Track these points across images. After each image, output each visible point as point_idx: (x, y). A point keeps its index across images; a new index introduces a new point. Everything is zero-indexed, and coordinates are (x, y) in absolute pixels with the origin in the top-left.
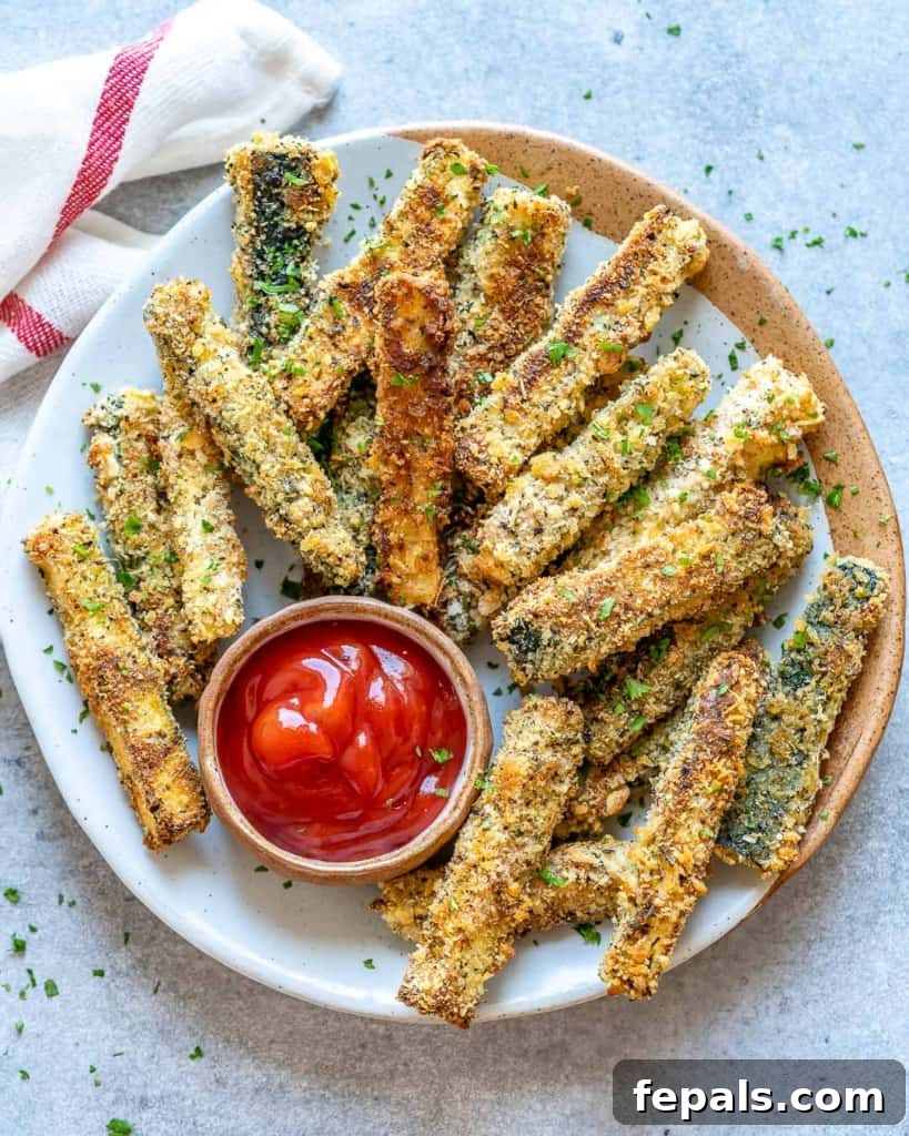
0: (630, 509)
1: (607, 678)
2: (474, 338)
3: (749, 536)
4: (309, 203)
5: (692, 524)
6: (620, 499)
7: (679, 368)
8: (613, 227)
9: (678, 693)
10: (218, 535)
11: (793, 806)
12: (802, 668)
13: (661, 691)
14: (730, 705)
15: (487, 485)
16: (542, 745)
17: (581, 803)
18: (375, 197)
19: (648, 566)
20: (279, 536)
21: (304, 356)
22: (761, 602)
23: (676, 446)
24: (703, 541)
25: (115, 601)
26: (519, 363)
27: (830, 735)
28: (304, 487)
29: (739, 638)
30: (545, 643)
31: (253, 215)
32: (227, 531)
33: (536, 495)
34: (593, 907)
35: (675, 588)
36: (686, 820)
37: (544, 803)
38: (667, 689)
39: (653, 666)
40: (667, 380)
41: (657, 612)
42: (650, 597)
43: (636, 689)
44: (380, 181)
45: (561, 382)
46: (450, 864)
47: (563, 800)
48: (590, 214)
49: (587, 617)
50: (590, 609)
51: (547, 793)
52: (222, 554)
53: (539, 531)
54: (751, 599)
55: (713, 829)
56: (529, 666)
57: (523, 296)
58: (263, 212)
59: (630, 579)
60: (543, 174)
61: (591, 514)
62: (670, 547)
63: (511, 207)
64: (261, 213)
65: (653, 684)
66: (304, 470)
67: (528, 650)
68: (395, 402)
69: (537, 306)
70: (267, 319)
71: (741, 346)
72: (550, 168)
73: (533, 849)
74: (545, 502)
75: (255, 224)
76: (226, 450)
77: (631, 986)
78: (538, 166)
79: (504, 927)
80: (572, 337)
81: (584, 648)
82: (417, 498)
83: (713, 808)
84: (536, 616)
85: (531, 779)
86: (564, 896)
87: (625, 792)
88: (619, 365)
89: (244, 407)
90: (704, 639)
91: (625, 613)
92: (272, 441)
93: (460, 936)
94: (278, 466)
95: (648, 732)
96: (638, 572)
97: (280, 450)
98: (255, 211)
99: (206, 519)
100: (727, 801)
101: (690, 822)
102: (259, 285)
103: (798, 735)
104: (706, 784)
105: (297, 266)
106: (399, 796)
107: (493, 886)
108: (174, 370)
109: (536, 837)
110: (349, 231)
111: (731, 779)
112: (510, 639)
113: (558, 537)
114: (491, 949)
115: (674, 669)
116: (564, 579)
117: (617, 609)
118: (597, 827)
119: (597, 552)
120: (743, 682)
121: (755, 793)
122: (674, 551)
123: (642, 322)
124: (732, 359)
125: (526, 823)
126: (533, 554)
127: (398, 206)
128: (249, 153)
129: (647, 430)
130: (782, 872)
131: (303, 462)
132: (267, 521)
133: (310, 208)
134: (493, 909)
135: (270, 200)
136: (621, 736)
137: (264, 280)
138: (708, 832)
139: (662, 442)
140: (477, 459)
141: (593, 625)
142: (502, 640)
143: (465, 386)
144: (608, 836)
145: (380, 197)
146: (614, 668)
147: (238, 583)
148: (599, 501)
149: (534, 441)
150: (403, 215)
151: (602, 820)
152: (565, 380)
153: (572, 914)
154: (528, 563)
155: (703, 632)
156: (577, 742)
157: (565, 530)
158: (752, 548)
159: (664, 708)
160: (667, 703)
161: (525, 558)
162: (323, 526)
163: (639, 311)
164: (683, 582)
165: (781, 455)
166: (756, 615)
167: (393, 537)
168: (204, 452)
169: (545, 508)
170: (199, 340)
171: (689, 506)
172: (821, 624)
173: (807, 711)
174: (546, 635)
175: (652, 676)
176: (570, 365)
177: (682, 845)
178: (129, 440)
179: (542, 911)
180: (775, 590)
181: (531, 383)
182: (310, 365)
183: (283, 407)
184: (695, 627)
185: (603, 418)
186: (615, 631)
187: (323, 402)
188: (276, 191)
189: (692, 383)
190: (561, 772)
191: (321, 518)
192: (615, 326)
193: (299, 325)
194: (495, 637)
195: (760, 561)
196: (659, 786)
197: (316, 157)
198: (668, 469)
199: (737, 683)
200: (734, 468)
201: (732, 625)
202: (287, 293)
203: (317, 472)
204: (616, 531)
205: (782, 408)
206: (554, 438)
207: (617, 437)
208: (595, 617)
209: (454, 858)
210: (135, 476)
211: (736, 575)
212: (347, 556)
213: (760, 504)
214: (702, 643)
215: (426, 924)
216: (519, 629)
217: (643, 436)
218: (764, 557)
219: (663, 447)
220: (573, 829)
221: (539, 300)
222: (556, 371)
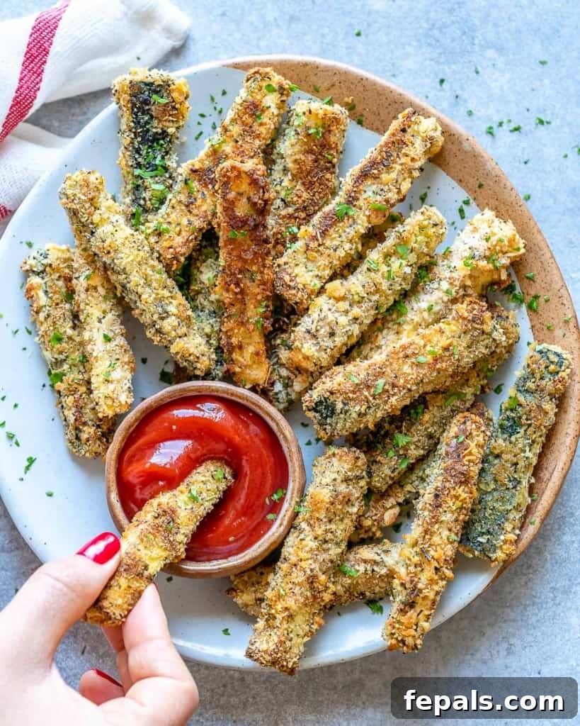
0: (394, 316)
1: (382, 433)
2: (285, 203)
3: (476, 333)
4: (170, 115)
5: (436, 327)
6: (388, 310)
7: (425, 220)
8: (378, 124)
9: (431, 441)
10: (114, 343)
11: (511, 516)
12: (515, 422)
13: (419, 441)
14: (466, 449)
15: (296, 303)
16: (339, 481)
17: (366, 518)
18: (215, 108)
19: (407, 356)
20: (156, 343)
21: (169, 220)
22: (485, 377)
23: (424, 273)
24: (445, 338)
26: (316, 219)
27: (535, 467)
28: (172, 309)
29: (471, 402)
30: (339, 411)
31: (132, 124)
32: (121, 341)
33: (330, 310)
34: (377, 589)
35: (426, 371)
36: (438, 530)
37: (342, 520)
38: (423, 439)
39: (413, 424)
40: (417, 228)
41: (414, 388)
42: (409, 378)
43: (402, 440)
44: (218, 97)
45: (345, 232)
46: (279, 563)
47: (354, 517)
48: (362, 115)
49: (366, 393)
50: (368, 387)
51: (343, 513)
52: (118, 357)
53: (332, 334)
54: (478, 375)
55: (457, 534)
56: (328, 427)
57: (317, 173)
58: (139, 122)
59: (395, 366)
60: (329, 89)
61: (368, 321)
62: (422, 343)
63: (307, 113)
64: (137, 123)
65: (413, 436)
66: (172, 297)
67: (327, 416)
68: (232, 249)
69: (327, 180)
70: (144, 195)
71: (467, 203)
72: (333, 85)
73: (335, 551)
74: (337, 315)
75: (134, 130)
76: (118, 286)
77: (404, 644)
78: (325, 84)
79: (317, 606)
80: (351, 200)
81: (365, 414)
82: (249, 314)
83: (456, 520)
84: (332, 393)
85: (332, 504)
86: (357, 582)
87: (397, 510)
88: (383, 219)
89: (129, 256)
90: (447, 404)
91: (393, 389)
92: (149, 279)
93: (287, 613)
94: (154, 296)
95: (411, 468)
96: (401, 361)
97: (154, 284)
98: (133, 122)
99: (106, 333)
100: (466, 515)
101: (440, 530)
102: (137, 172)
103: (513, 468)
104: (451, 504)
105: (163, 158)
107: (308, 578)
108: (81, 232)
109: (337, 543)
110: (198, 133)
111: (468, 500)
112: (314, 409)
113: (346, 338)
114: (308, 621)
115: (427, 425)
116: (350, 367)
117: (387, 387)
118: (378, 534)
119: (373, 346)
120: (475, 433)
121: (485, 508)
122: (425, 346)
123: (399, 189)
124: (461, 211)
125: (329, 534)
126: (329, 350)
127: (230, 114)
128: (128, 82)
129: (404, 263)
130: (504, 561)
131: (170, 292)
132: (148, 333)
133: (171, 118)
134: (309, 594)
135: (143, 114)
136: (393, 472)
137: (140, 168)
138: (453, 537)
139: (415, 271)
140: (289, 286)
141: (371, 399)
142: (309, 410)
143: (279, 236)
144: (385, 540)
145: (218, 109)
146: (387, 426)
147: (129, 376)
148: (373, 312)
149: (327, 273)
150: (233, 121)
151: (382, 529)
152: (348, 230)
153: (363, 594)
154: (325, 356)
155: (446, 399)
156: (363, 478)
157: (350, 333)
158: (478, 342)
159: (422, 452)
160: (423, 449)
161: (323, 353)
162: (186, 335)
163: (397, 182)
164: (431, 366)
165: (496, 277)
166: (482, 386)
167: (234, 341)
168: (103, 287)
169: (336, 318)
170: (97, 211)
171: (435, 313)
172: (527, 391)
173: (519, 451)
174: (339, 406)
175: (412, 430)
176: (351, 220)
177: (436, 546)
178: (52, 280)
179: (342, 593)
180: (495, 368)
181: (324, 233)
182: (173, 226)
183: (156, 255)
184: (440, 396)
185: (374, 255)
186: (386, 402)
187: (183, 250)
188: (147, 107)
189: (434, 230)
190: (353, 498)
191: (184, 330)
192: (380, 192)
193: (165, 198)
194: (304, 408)
195: (483, 350)
196: (420, 506)
197: (173, 84)
198: (420, 289)
199: (470, 434)
200: (464, 287)
201: (466, 394)
202: (157, 176)
203: (180, 298)
204: (385, 332)
205: (496, 245)
206: (342, 270)
207: (384, 268)
208: (372, 393)
209: (281, 559)
210: (57, 304)
211: (467, 360)
212: (203, 355)
213: (483, 311)
214: (446, 407)
215: (263, 605)
216: (320, 402)
217: (402, 267)
218: (487, 347)
219: (415, 274)
220: (362, 536)
221: (328, 176)
222: (341, 224)
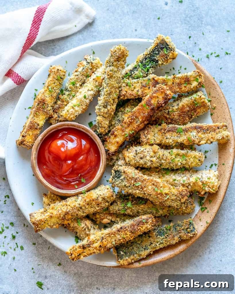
0: (164, 172)
1: (127, 198)
2: (168, 113)
3: (178, 199)
4: (164, 58)
5: (170, 186)
6: (163, 169)
7: (198, 156)
8: (215, 120)
9: (137, 214)
10: (86, 100)
11: (135, 255)
12: (164, 233)
13: (134, 210)
14: (142, 225)
15: (142, 141)
16: (101, 197)
17: (99, 215)
18: (179, 70)
19: (154, 184)
20: (95, 111)
21: (133, 84)
22: (169, 214)
23: (183, 170)
24: (168, 191)
25: (55, 93)
26: (170, 126)
27: (156, 250)
28: (109, 107)
29: (158, 216)
30: (121, 179)
31: (152, 50)
32: (88, 101)
33: (148, 151)
34: (82, 236)
35: (154, 194)
36: (112, 237)
37: (91, 207)
38: (135, 211)
39: (137, 204)
40: (194, 156)
41: (147, 194)
42: (148, 190)
43: (129, 205)
44: (183, 68)
45: (174, 136)
46: (63, 200)
47: (95, 210)
48: (214, 113)
49: (133, 182)
50: (135, 181)
51: (94, 206)
52: (83, 104)
53: (141, 158)
54: (168, 211)
55: (116, 244)
56: (114, 180)
57: (185, 115)
58: (154, 52)
59: (148, 184)
60: (213, 97)
61: (154, 165)
62: (161, 185)
63: (199, 96)
64: (153, 51)
65: (133, 207)
66: (112, 104)
67: (116, 177)
68: (140, 109)
69: (186, 119)
70: (135, 72)
71: (215, 165)
72: (215, 97)
73: (81, 213)
74: (148, 154)
75: (150, 52)
76: (102, 87)
77: (71, 255)
78: (213, 95)
79: (61, 222)
80: (186, 131)
81: (127, 187)
82: (127, 130)
83: (120, 240)
84: (124, 172)
85: (93, 200)
86: (78, 228)
87: (109, 221)
88: (188, 144)
89: (113, 82)
90: (152, 209)
91: (140, 189)
92: (111, 93)
93: (51, 215)
94: (108, 99)
95: (124, 215)
96: (151, 184)
97: (111, 96)
98: (153, 50)
99: (86, 95)
100: (124, 241)
101: (113, 238)
102: (140, 64)
103: (150, 244)
104: (122, 235)
105: (150, 67)
106: (68, 179)
107: (66, 212)
108: (107, 62)
109: (83, 212)
110: (168, 72)
111: (128, 238)
112: (115, 172)
113: (144, 163)
114: (55, 223)
115: (140, 209)
116: (136, 171)
117: (140, 186)
118: (98, 222)
119: (150, 174)
120: (149, 223)
121: (131, 246)
122: (161, 187)
123: (200, 141)
124: (212, 165)
125: (84, 207)
126: (136, 161)
127: (179, 75)
128: (162, 38)
129: (181, 161)
130: (121, 265)
131: (114, 102)
132: (96, 107)
133: (163, 59)
134: (62, 216)
135: (157, 50)
136: (118, 210)
137: (142, 64)
138: (114, 243)
139: (181, 166)
140: (145, 135)
141: (132, 185)
142: (114, 170)
143: (157, 120)
144: (97, 226)
145: (180, 71)
146: (130, 197)
147: (80, 112)
148: (158, 164)
149: (158, 142)
150: (179, 78)
151: (100, 222)
152: (175, 137)
153: (77, 233)
154: (134, 162)
155: (153, 207)
156: (108, 203)
157: (146, 163)
158: (176, 201)
159: (131, 214)
160: (133, 214)
161: (134, 160)
162: (105, 118)
163: (202, 139)
164: (157, 194)
165: (201, 191)
166: (166, 215)
167: (116, 133)
168: (99, 83)
169: (147, 156)
170: (117, 62)
171: (174, 183)
172: (176, 229)
173: (156, 241)
174: (122, 177)
175: (135, 205)
176: (179, 135)
177: (107, 240)
178: (89, 68)
179: (72, 227)
180: (174, 214)
181: (169, 131)
182: (133, 87)
183: (120, 89)
184: (152, 205)
185: (175, 151)
186: (136, 190)
187: (128, 96)
188: (160, 50)
189: (198, 161)
190: (100, 205)
191: (106, 116)
192: (194, 137)
193: (140, 78)
194: (113, 168)
195: (175, 205)
196: (114, 226)
197: (173, 51)
198: (178, 172)
199: (148, 222)
200: (190, 185)
201: (159, 212)
202: (143, 70)
203: (114, 107)
204: (157, 173)
205: (209, 183)
206: (163, 146)
207: (173, 157)
208: (134, 183)
209: (65, 200)
210: (83, 75)
211: (168, 203)
212: (104, 128)
213: (186, 195)
214: (150, 210)
215: (48, 206)
216: (119, 171)
217: (179, 161)
218: (177, 205)
219: (181, 167)
220: (93, 218)
221: (187, 118)
222: (175, 134)
